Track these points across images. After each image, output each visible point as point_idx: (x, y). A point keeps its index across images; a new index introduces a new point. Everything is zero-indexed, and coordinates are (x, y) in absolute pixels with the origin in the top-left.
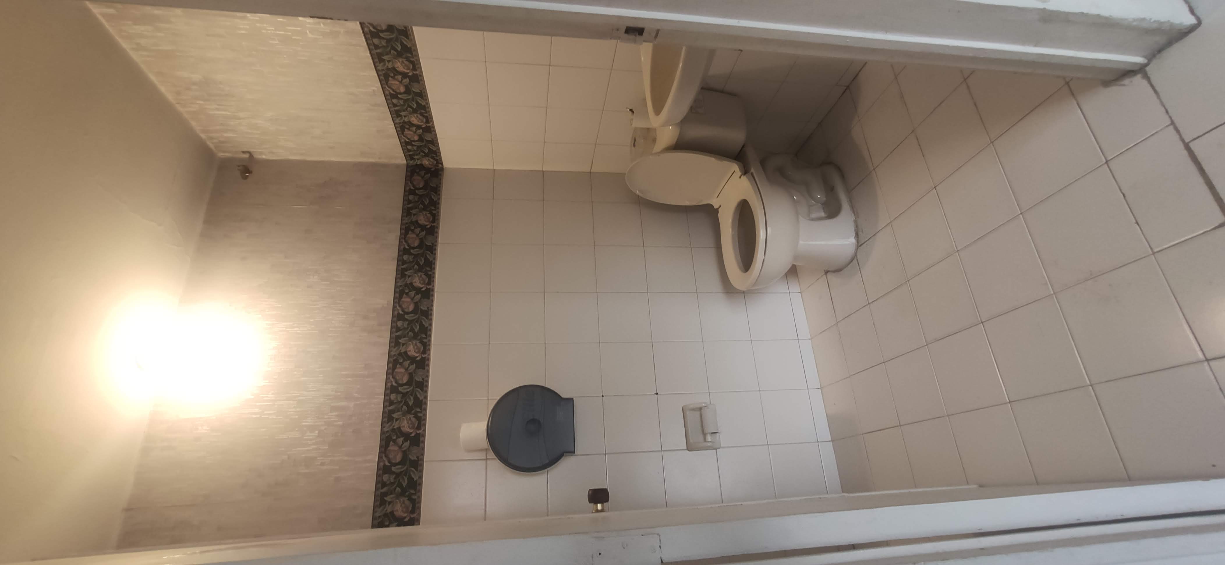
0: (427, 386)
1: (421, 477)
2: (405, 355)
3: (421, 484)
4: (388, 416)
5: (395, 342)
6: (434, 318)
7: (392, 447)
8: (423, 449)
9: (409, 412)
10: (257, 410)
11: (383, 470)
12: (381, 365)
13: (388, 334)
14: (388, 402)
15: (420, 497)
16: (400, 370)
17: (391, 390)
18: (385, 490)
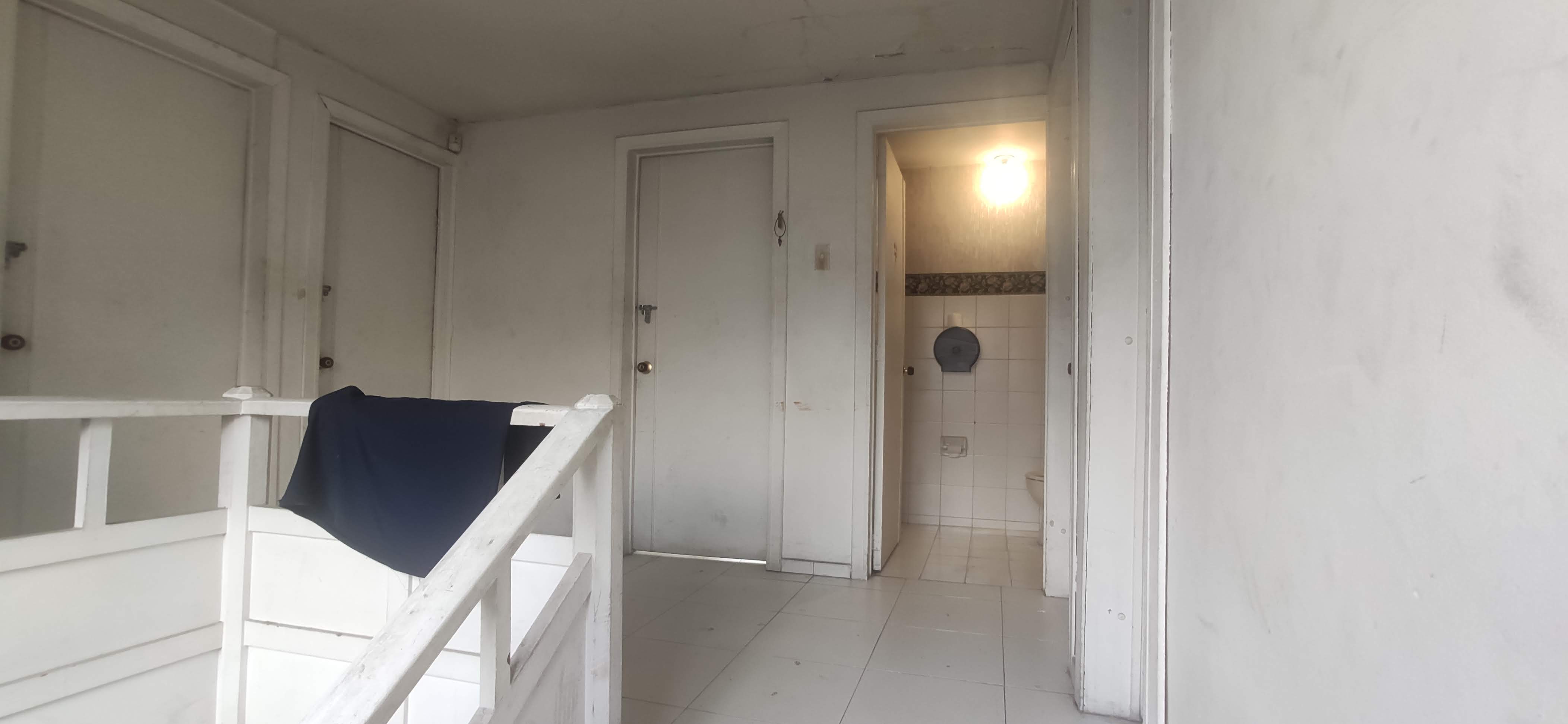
0: (985, 295)
1: (937, 295)
2: (1004, 281)
3: (933, 295)
4: (969, 276)
5: (1011, 275)
6: (1027, 295)
7: (952, 280)
8: (951, 295)
9: (971, 286)
10: (975, 212)
11: (941, 276)
12: (999, 269)
13: (1017, 270)
14: (977, 275)
15: (927, 295)
16: (995, 279)
17: (984, 276)
18: (932, 278)
